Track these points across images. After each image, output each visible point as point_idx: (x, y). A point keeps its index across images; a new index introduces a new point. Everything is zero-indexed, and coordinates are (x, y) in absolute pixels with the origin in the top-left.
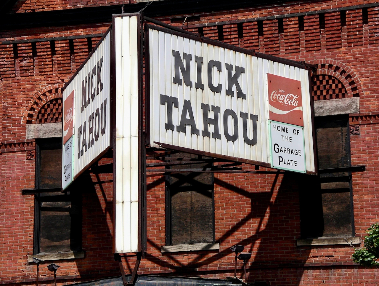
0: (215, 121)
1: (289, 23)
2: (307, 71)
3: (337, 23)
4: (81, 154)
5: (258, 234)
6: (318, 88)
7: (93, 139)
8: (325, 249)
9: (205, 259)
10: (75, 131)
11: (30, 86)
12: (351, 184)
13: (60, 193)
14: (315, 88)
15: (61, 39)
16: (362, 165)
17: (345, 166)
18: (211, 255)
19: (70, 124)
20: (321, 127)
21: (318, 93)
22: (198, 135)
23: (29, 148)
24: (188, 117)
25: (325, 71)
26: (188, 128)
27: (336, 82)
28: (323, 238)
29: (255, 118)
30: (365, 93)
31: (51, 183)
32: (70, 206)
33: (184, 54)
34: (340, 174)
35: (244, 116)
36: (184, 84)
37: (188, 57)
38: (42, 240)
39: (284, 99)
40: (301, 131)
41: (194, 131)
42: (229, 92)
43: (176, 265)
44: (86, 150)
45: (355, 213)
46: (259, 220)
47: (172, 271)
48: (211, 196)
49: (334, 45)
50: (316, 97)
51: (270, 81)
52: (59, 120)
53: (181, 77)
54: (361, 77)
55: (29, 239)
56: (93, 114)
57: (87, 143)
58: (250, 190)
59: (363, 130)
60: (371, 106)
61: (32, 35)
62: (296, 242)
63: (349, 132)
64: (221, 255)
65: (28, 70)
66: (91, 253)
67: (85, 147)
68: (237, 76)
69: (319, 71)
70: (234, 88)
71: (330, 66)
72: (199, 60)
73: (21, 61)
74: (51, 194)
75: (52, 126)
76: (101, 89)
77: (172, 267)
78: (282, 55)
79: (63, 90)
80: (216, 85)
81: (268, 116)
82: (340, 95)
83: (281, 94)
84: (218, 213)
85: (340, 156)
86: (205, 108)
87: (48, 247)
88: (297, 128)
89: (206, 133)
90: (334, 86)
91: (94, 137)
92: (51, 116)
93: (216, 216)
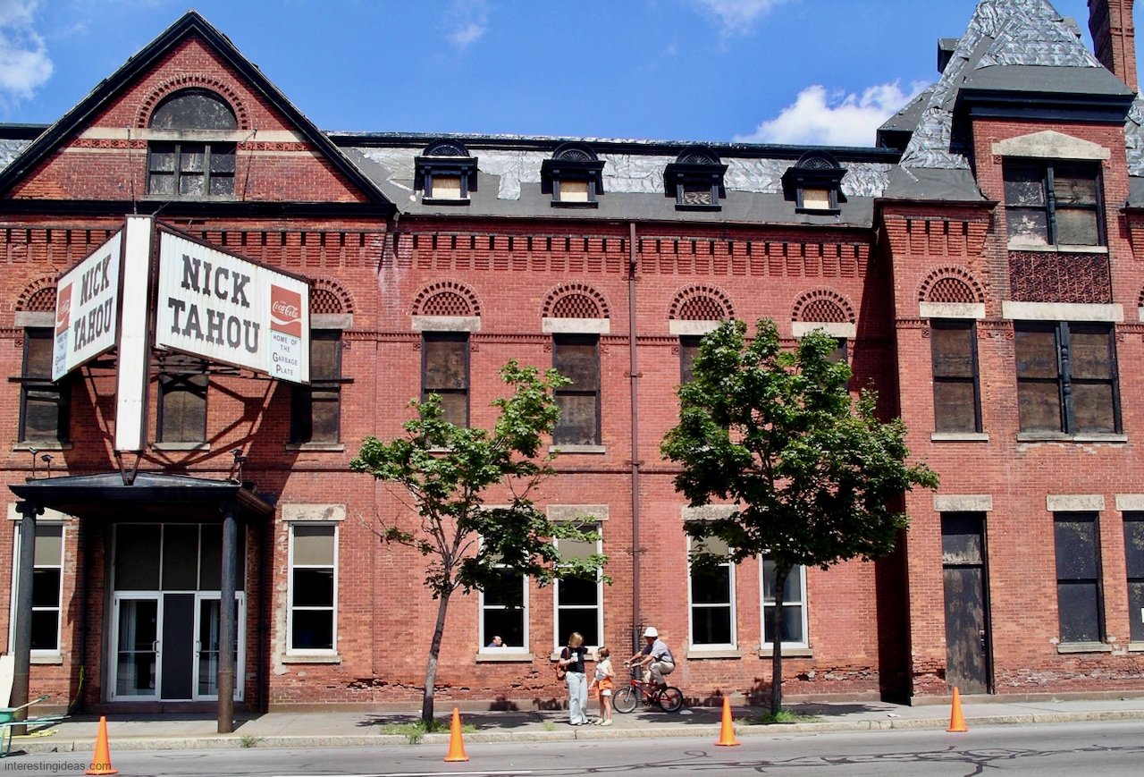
0: (219, 327)
1: (291, 237)
2: (307, 285)
3: (337, 242)
4: (77, 347)
5: (249, 437)
6: (316, 301)
7: (93, 335)
8: (312, 454)
9: (195, 458)
10: (72, 324)
11: (22, 273)
12: (340, 395)
13: (48, 384)
14: (313, 302)
15: (59, 229)
16: (351, 378)
17: (336, 378)
18: (202, 454)
19: (65, 317)
20: (316, 339)
21: (316, 306)
22: (202, 339)
23: (17, 336)
24: (194, 321)
25: (323, 286)
26: (193, 332)
27: (333, 298)
28: (311, 443)
29: (257, 326)
30: (359, 311)
31: (39, 372)
32: (58, 397)
33: (194, 259)
34: (331, 385)
35: (247, 323)
36: (191, 289)
37: (197, 263)
38: (27, 428)
39: (284, 309)
40: (298, 342)
41: (199, 335)
42: (235, 300)
43: (166, 462)
44: (84, 345)
45: (342, 422)
46: (251, 423)
47: (162, 467)
48: (205, 397)
49: (332, 263)
50: (313, 310)
51: (273, 292)
52: (51, 309)
53: (190, 281)
54: (356, 296)
55: (15, 426)
56: (95, 310)
57: (87, 338)
58: (244, 394)
59: (355, 345)
60: (363, 324)
61: (28, 221)
62: (285, 446)
63: (342, 346)
64: (212, 455)
65: (21, 256)
66: (79, 445)
67: (83, 341)
68: (242, 284)
69: (318, 286)
70: (239, 296)
71: (328, 282)
72: (208, 267)
73: (14, 246)
74: (38, 383)
75: (44, 314)
76: (107, 286)
77: (162, 464)
78: (283, 267)
79: (57, 280)
80: (222, 292)
81: (269, 326)
82: (336, 310)
83: (283, 305)
84: (211, 415)
85: (332, 368)
86: (210, 313)
87: (34, 436)
88: (295, 339)
89: (210, 338)
90: (330, 301)
91: (95, 333)
92: (43, 305)
93: (208, 417)
